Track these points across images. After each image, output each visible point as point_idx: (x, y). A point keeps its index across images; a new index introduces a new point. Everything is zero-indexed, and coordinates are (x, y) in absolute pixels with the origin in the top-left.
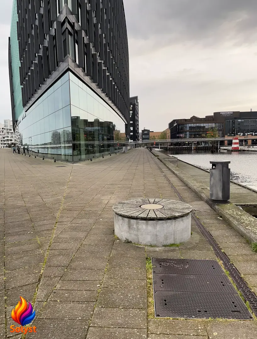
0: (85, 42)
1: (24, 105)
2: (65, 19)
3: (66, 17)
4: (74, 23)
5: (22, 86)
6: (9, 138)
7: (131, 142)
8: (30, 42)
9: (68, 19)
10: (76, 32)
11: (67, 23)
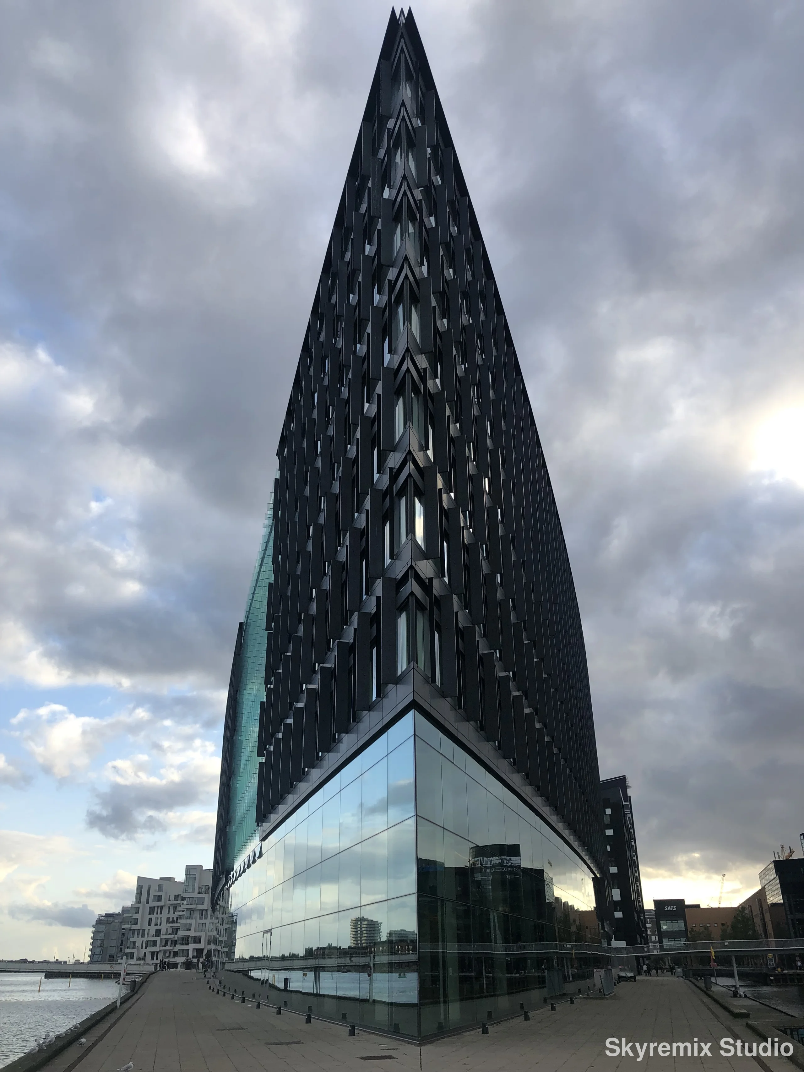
0: (460, 625)
2: (407, 571)
3: (411, 567)
4: (431, 580)
5: (263, 759)
6: (192, 933)
7: (619, 950)
8: (300, 634)
9: (416, 572)
10: (437, 602)
11: (413, 580)
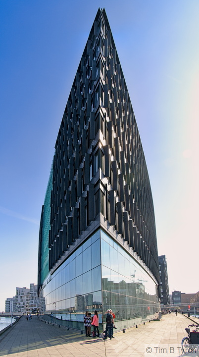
0: (116, 201)
1: (50, 268)
2: (98, 181)
4: (106, 184)
5: (50, 249)
6: (33, 304)
8: (61, 207)
9: (101, 181)
10: (109, 192)
11: (100, 184)
